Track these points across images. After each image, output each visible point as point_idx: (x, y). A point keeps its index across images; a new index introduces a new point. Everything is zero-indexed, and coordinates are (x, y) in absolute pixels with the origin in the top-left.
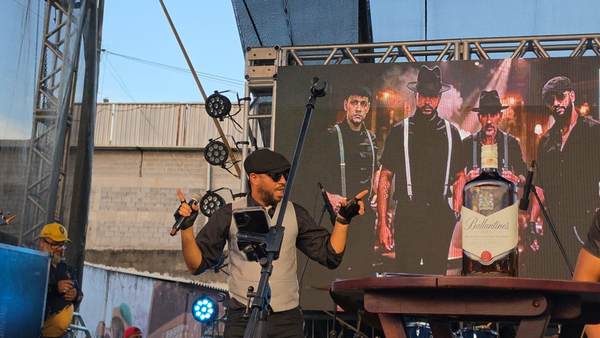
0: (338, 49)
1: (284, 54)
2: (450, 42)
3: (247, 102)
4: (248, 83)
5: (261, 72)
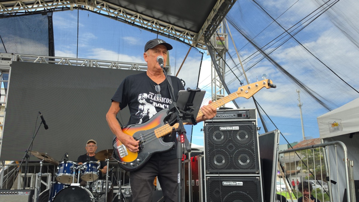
0: (40, 57)
1: (16, 57)
2: (85, 60)
5: (4, 63)
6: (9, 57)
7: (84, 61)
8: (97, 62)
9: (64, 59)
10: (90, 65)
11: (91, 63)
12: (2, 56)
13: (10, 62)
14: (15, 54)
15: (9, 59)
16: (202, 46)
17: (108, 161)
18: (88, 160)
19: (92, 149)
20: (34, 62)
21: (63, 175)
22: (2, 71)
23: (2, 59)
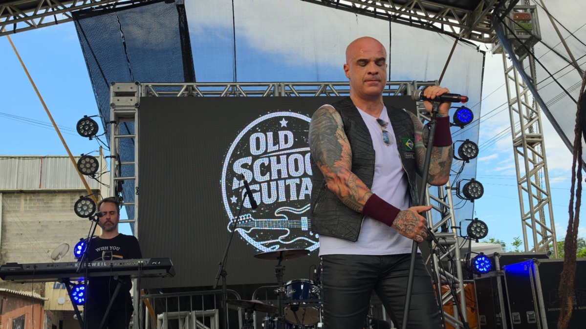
0: (188, 86)
1: (144, 88)
2: (271, 84)
3: (113, 124)
4: (113, 109)
5: (124, 101)
6: (131, 90)
7: (268, 86)
9: (231, 86)
10: (280, 93)
11: (281, 89)
12: (118, 88)
13: (135, 100)
14: (142, 84)
15: (132, 94)
16: (481, 36)
20: (178, 96)
22: (119, 117)
23: (118, 94)
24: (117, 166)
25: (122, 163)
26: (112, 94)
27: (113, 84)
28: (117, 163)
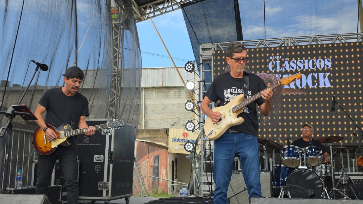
1: (216, 46)
2: (283, 39)
3: (201, 65)
4: (201, 57)
5: (207, 53)
6: (210, 47)
7: (281, 40)
8: (295, 39)
9: (261, 41)
10: (288, 44)
11: (288, 41)
12: (204, 46)
13: (212, 52)
14: (215, 43)
15: (210, 49)
17: (331, 145)
18: (310, 145)
19: (306, 133)
21: (288, 159)
22: (204, 61)
23: (204, 49)
24: (204, 85)
25: (206, 84)
26: (201, 50)
27: (201, 44)
28: (203, 84)
